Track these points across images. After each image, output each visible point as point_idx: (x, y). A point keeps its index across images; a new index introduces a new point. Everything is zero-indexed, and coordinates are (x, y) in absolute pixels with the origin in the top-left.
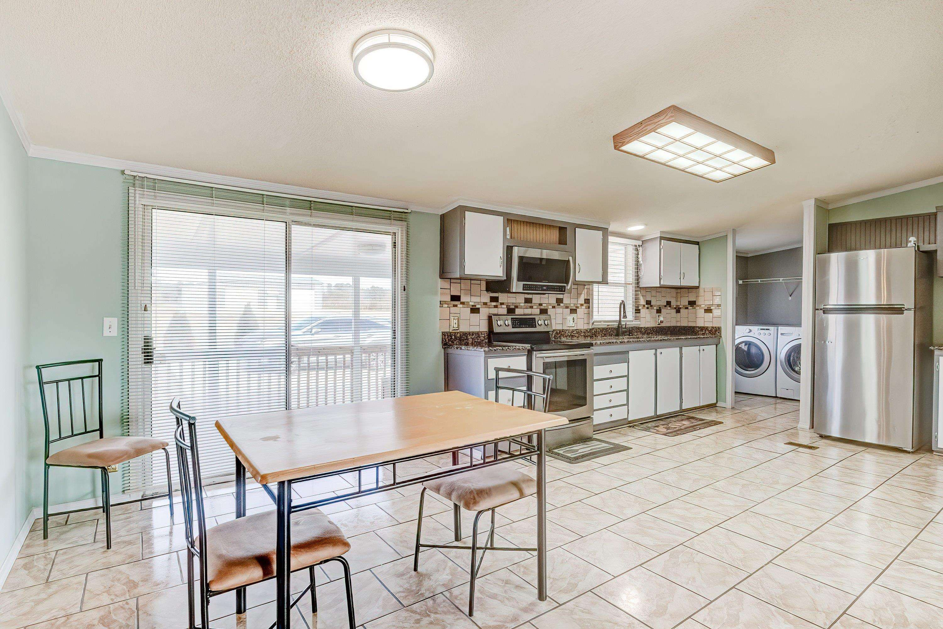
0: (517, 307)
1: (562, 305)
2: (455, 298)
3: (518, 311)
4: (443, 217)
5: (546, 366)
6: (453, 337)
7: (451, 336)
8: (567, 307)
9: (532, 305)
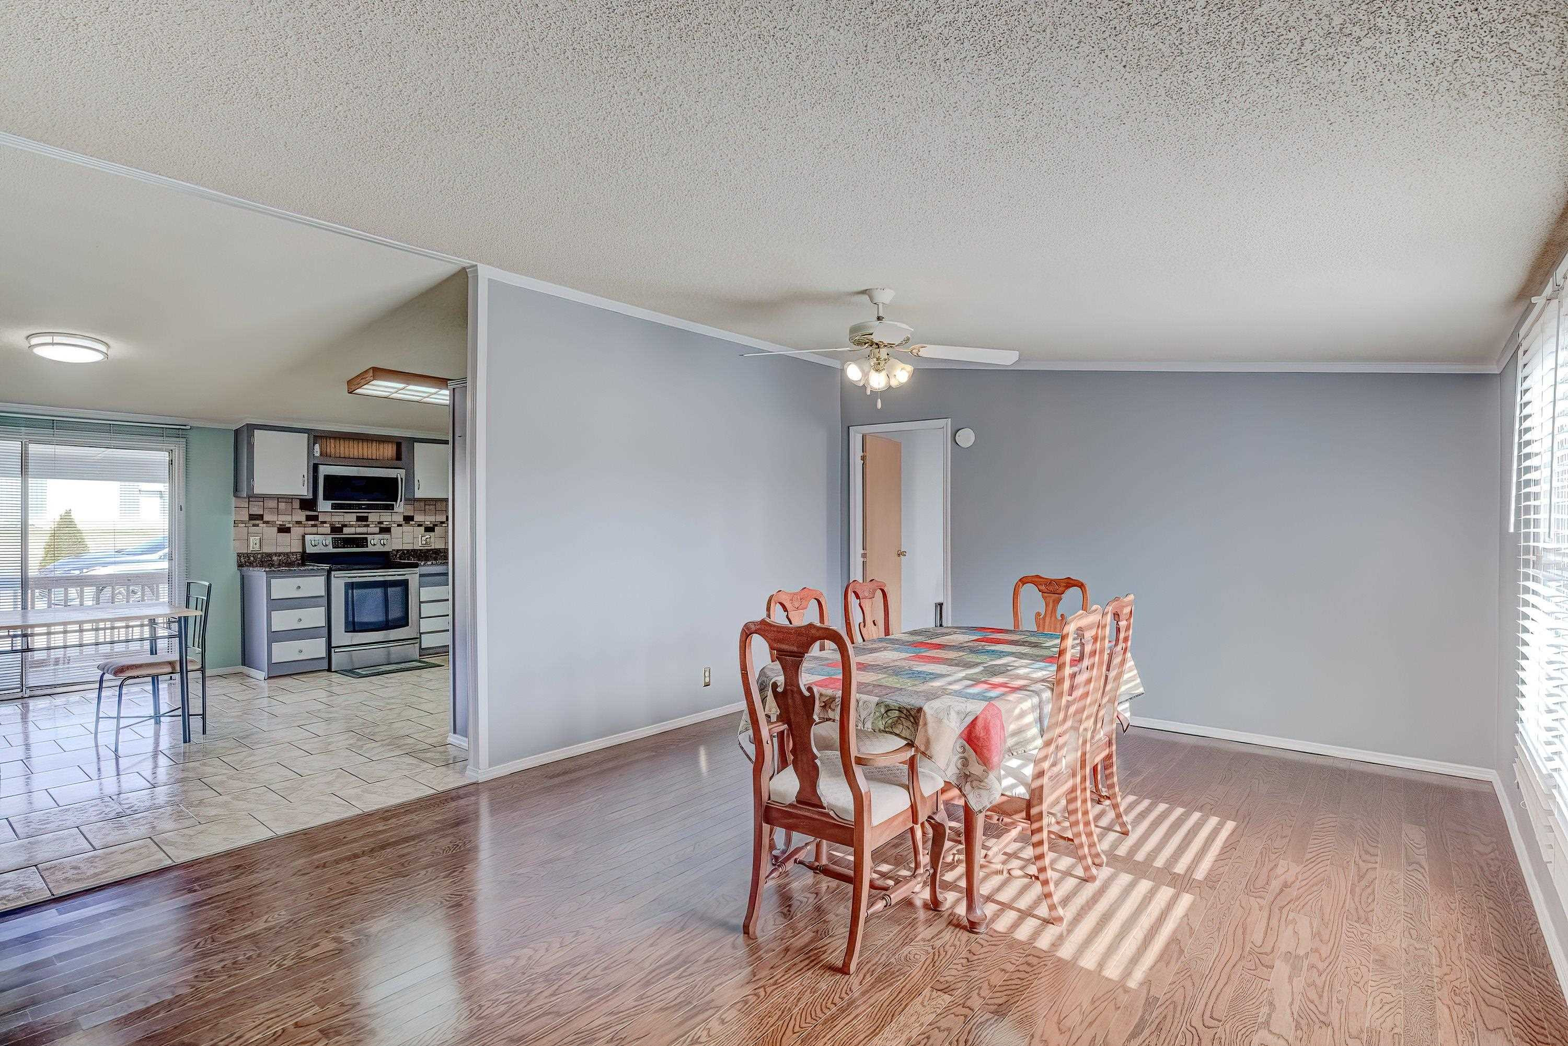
0: (345, 526)
1: (411, 523)
2: (256, 518)
3: (346, 530)
4: (237, 432)
5: (351, 586)
6: (252, 558)
7: (248, 557)
8: (420, 525)
9: (368, 523)
